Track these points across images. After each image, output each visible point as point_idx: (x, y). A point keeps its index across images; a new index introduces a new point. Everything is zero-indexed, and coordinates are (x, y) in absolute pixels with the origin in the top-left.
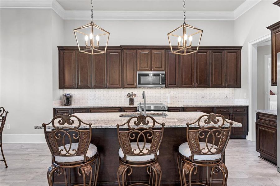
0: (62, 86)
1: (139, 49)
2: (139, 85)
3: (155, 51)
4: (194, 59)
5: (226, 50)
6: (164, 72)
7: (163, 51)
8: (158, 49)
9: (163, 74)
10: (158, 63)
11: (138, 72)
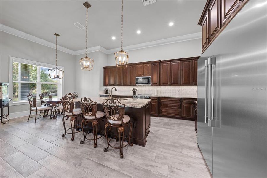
0: (105, 85)
1: (137, 65)
2: (136, 84)
3: (146, 65)
4: (170, 68)
5: (193, 59)
6: (150, 77)
7: (150, 64)
8: (147, 64)
9: (149, 78)
10: (147, 72)
11: (136, 77)
